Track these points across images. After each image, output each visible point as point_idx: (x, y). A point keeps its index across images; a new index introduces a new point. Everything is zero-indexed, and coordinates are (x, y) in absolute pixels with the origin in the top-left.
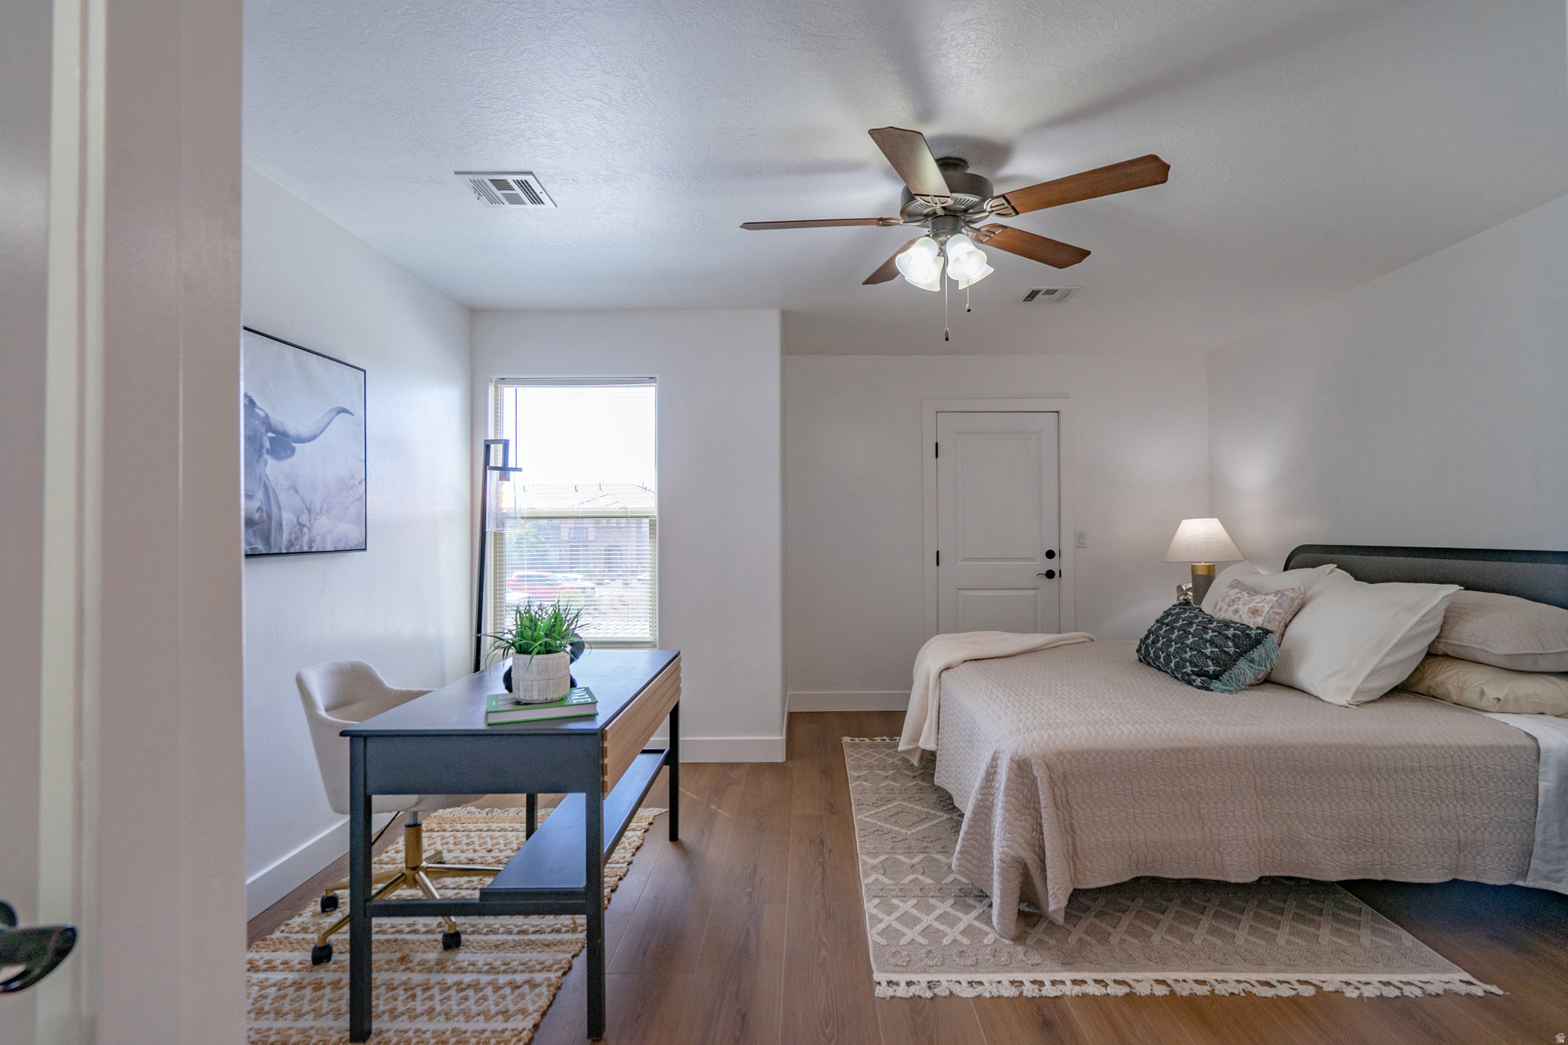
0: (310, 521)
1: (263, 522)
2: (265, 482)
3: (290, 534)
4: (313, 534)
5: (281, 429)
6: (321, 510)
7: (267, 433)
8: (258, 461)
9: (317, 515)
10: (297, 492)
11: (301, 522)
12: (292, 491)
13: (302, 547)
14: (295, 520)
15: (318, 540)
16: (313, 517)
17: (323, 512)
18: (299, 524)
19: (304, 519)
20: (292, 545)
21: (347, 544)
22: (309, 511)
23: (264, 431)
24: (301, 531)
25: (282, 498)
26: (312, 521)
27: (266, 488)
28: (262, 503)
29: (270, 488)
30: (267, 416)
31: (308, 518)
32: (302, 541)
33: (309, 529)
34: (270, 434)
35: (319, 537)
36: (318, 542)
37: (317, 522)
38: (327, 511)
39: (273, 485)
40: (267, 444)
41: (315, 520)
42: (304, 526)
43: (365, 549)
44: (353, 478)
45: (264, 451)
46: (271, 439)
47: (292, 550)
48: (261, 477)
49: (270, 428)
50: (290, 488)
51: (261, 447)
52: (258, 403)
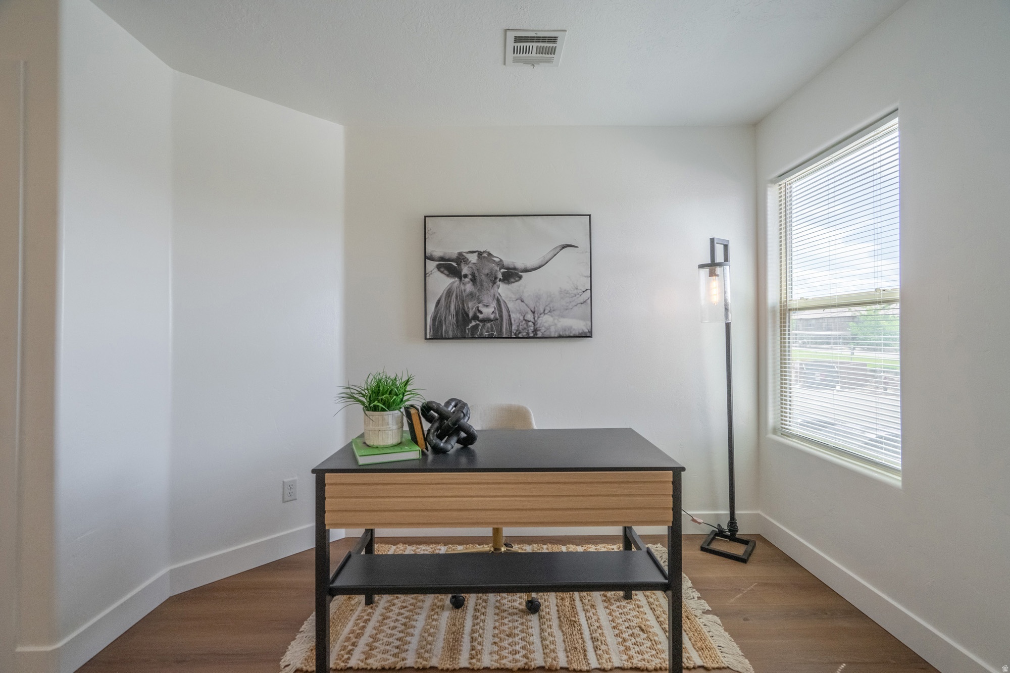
0: (534, 318)
1: (497, 320)
2: (497, 297)
3: (518, 326)
4: (536, 327)
5: (512, 266)
6: (544, 311)
7: (500, 270)
8: (493, 286)
9: (541, 314)
10: (523, 301)
11: (526, 319)
12: (519, 301)
13: (528, 333)
14: (522, 318)
15: (543, 329)
16: (536, 315)
17: (546, 312)
18: (526, 320)
19: (530, 317)
20: (520, 333)
21: (571, 332)
22: (534, 313)
23: (498, 269)
24: (527, 325)
25: (511, 306)
26: (536, 319)
27: (498, 300)
28: (495, 308)
29: (501, 300)
30: (501, 260)
31: (533, 316)
32: (528, 330)
33: (534, 324)
34: (503, 270)
35: (543, 328)
36: (542, 331)
37: (541, 318)
38: (549, 312)
39: (503, 298)
40: (500, 276)
41: (538, 317)
42: (529, 321)
43: (591, 337)
44: (577, 289)
45: (498, 280)
46: (503, 274)
47: (520, 335)
48: (494, 295)
49: (503, 267)
50: (517, 299)
51: (496, 278)
52: (494, 254)
